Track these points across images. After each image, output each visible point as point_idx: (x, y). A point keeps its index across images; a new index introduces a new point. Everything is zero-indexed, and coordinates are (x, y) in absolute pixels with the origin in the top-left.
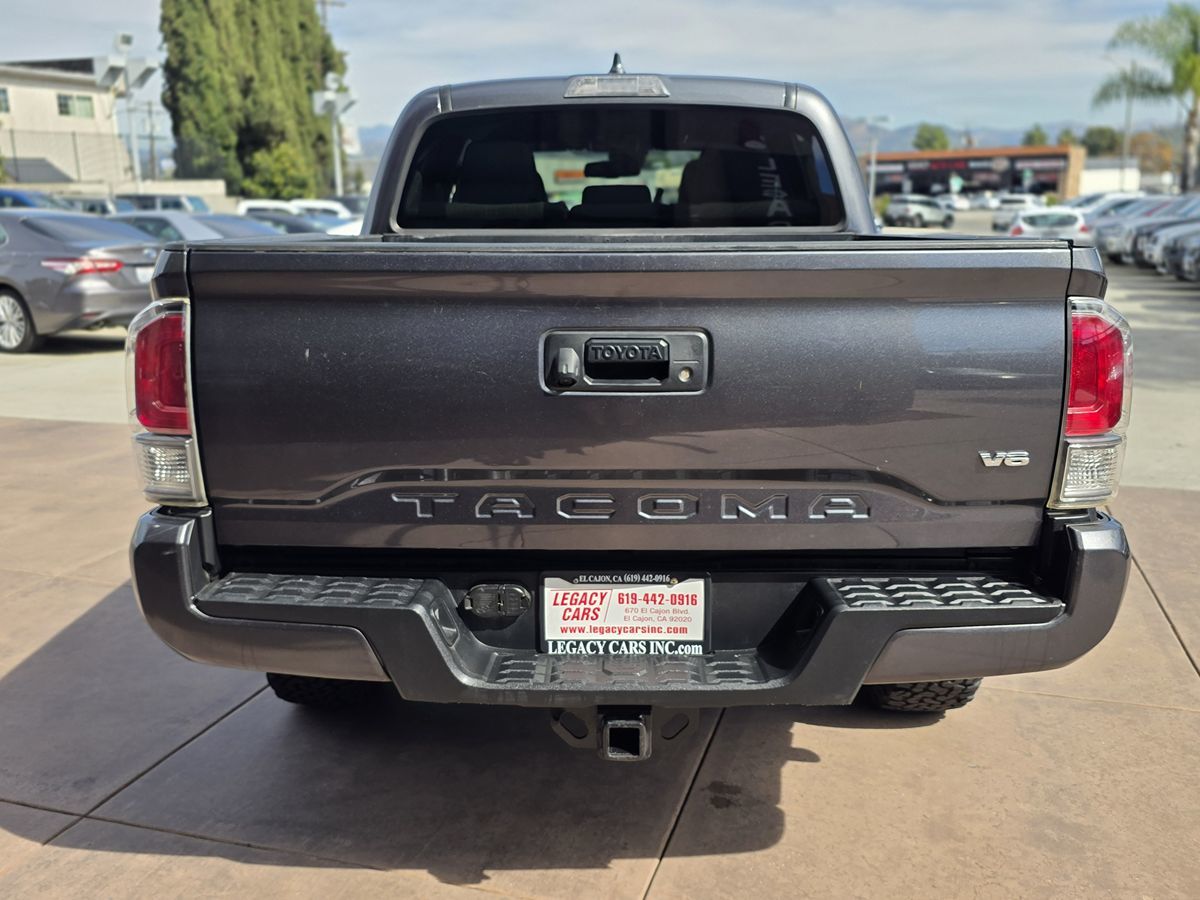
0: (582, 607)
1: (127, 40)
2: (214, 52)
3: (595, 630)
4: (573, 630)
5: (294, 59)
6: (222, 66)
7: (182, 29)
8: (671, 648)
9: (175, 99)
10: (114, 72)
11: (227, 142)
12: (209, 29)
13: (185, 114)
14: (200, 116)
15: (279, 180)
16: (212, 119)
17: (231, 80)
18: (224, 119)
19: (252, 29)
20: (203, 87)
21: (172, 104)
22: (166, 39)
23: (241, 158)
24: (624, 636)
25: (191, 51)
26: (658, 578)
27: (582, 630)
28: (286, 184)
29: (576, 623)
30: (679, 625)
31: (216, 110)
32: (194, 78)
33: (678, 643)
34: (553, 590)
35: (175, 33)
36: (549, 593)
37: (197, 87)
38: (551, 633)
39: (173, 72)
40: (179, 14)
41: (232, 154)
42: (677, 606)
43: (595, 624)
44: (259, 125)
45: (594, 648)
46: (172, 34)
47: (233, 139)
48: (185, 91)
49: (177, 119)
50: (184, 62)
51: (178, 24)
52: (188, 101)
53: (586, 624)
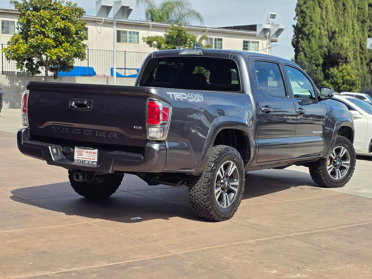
0: (80, 153)
1: (273, 16)
2: (318, 20)
3: (82, 158)
4: (79, 158)
5: (363, 22)
6: (321, 26)
7: (305, 10)
8: (92, 163)
9: (298, 42)
10: (265, 30)
11: (317, 63)
12: (318, 9)
13: (301, 49)
14: (307, 50)
15: (340, 81)
16: (313, 52)
17: (324, 33)
18: (318, 51)
19: (342, 8)
20: (310, 37)
21: (296, 44)
22: (297, 15)
23: (324, 71)
24: (86, 160)
25: (308, 20)
26: (91, 148)
27: (80, 158)
28: (343, 83)
29: (79, 156)
30: (94, 158)
31: (315, 47)
32: (307, 32)
33: (93, 162)
34: (76, 149)
35: (302, 12)
36: (76, 150)
37: (307, 36)
38: (75, 158)
39: (298, 30)
40: (305, 3)
41: (320, 68)
42: (94, 154)
43: (82, 157)
44: (334, 54)
45: (81, 161)
46: (300, 12)
47: (321, 61)
48: (302, 39)
49: (297, 51)
50: (304, 25)
51: (304, 8)
52: (303, 43)
53: (81, 157)
